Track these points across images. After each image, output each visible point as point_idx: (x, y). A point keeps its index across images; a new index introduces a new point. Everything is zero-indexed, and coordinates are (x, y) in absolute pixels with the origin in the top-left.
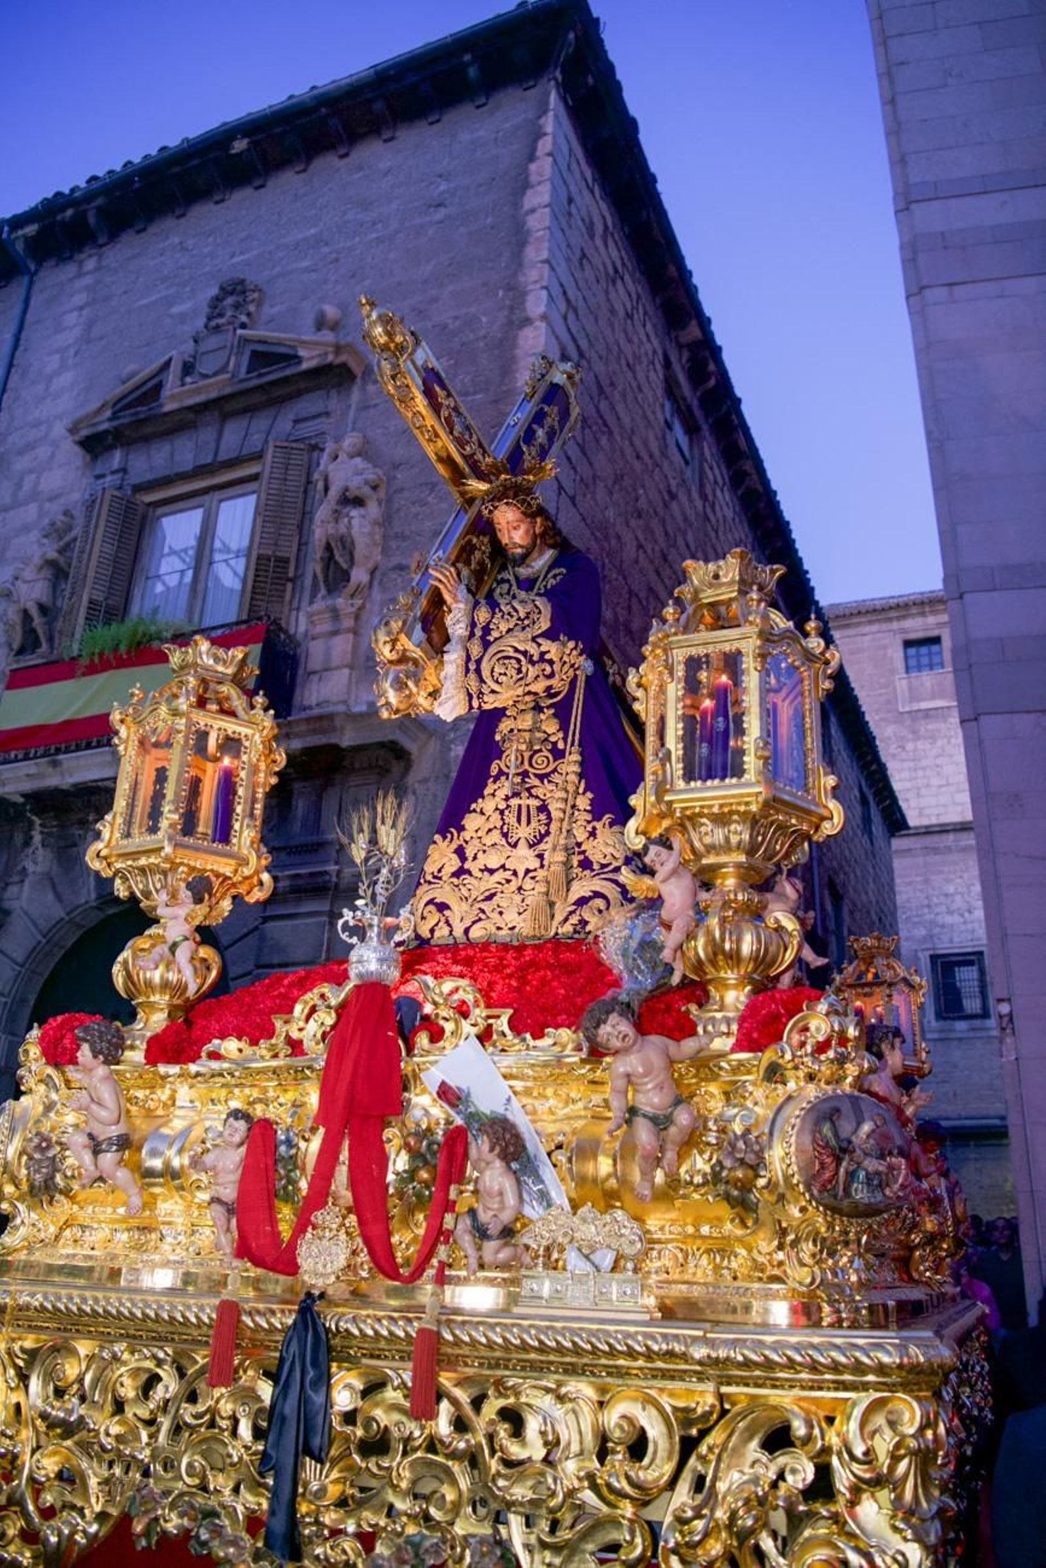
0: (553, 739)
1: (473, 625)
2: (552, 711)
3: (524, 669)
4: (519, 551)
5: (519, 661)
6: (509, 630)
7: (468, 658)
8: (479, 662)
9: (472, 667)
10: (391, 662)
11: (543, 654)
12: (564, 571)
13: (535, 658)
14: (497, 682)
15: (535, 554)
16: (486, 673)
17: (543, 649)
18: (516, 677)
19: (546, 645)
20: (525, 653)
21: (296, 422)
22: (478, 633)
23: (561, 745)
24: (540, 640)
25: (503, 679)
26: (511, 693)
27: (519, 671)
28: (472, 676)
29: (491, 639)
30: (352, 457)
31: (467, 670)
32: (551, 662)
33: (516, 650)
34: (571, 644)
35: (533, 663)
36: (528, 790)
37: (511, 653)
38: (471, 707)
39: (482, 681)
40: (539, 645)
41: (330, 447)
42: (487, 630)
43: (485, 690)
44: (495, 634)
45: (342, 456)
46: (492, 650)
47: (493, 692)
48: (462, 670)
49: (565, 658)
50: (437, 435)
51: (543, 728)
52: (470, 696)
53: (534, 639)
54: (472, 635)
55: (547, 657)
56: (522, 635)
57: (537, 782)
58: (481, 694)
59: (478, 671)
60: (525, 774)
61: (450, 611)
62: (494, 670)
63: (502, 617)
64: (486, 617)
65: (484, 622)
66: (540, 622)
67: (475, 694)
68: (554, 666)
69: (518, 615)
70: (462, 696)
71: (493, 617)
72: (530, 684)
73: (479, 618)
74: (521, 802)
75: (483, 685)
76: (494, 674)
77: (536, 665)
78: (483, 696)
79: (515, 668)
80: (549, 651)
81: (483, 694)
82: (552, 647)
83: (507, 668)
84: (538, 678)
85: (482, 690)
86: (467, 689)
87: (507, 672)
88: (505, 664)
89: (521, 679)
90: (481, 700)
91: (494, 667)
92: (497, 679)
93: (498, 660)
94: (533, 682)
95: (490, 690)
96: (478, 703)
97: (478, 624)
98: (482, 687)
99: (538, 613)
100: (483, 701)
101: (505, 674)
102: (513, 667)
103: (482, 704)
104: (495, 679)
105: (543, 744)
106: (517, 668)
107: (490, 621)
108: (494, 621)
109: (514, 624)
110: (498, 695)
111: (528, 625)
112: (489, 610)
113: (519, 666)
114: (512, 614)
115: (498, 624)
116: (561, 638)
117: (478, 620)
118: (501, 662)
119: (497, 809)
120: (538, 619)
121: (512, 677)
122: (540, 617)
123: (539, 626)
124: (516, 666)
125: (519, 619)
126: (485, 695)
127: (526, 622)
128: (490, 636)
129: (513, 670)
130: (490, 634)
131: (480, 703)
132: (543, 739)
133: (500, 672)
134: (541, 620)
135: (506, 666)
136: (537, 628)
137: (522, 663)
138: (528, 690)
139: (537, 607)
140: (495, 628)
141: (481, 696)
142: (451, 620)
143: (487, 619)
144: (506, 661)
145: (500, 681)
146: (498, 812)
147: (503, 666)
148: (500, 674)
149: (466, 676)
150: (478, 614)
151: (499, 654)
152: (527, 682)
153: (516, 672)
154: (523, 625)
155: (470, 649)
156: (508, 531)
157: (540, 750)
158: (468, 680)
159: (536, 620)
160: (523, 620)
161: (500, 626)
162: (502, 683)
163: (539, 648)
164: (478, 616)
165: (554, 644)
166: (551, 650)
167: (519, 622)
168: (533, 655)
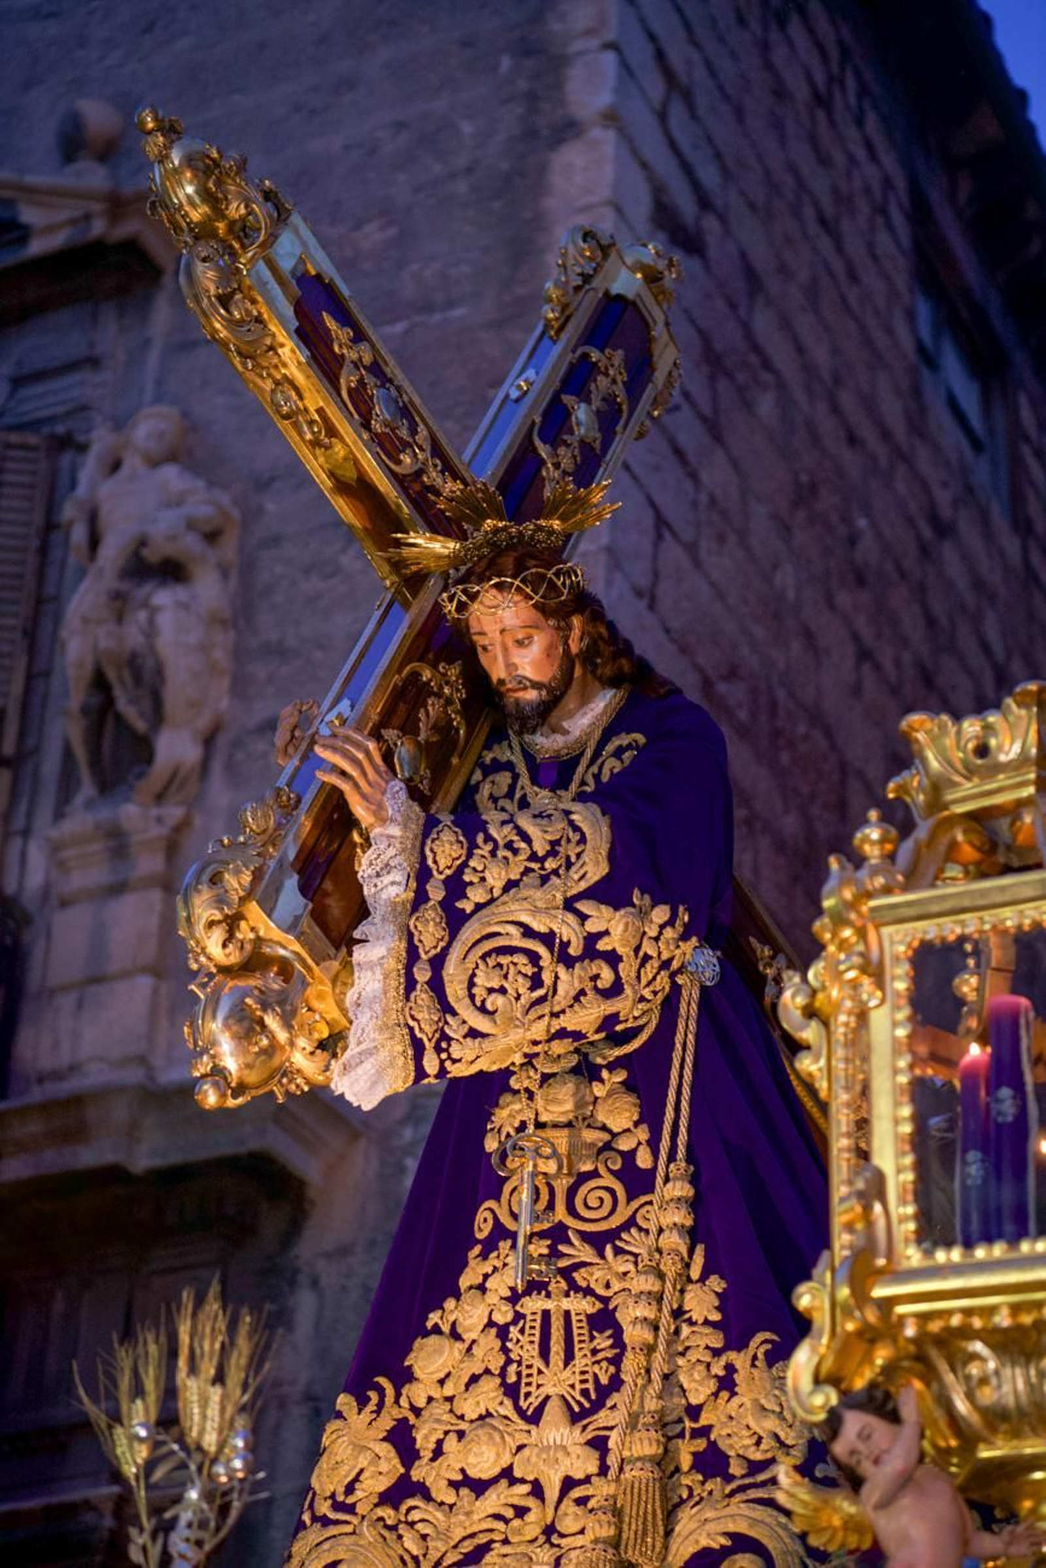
0: (625, 1145)
1: (423, 874)
2: (621, 1076)
3: (547, 978)
4: (531, 695)
5: (534, 958)
6: (510, 885)
7: (412, 954)
8: (438, 963)
9: (422, 975)
10: (225, 970)
11: (592, 939)
12: (641, 738)
13: (573, 951)
14: (483, 1009)
15: (570, 701)
16: (455, 990)
17: (592, 926)
18: (528, 997)
19: (600, 917)
20: (548, 939)
21: (18, 382)
22: (436, 893)
23: (644, 1160)
24: (583, 906)
25: (495, 1002)
26: (517, 1035)
27: (536, 982)
28: (422, 996)
29: (468, 907)
30: (155, 463)
31: (410, 984)
32: (613, 959)
33: (528, 932)
34: (661, 914)
35: (568, 961)
36: (566, 1273)
37: (518, 941)
38: (421, 1073)
39: (447, 1009)
40: (583, 918)
41: (101, 440)
42: (456, 886)
43: (454, 1030)
44: (476, 895)
45: (132, 463)
46: (469, 933)
47: (473, 1033)
48: (397, 983)
49: (648, 948)
51: (601, 1117)
52: (418, 1048)
53: (569, 905)
54: (421, 897)
55: (602, 945)
56: (539, 896)
57: (585, 1253)
58: (443, 1040)
59: (437, 986)
60: (558, 1234)
61: (367, 843)
62: (476, 980)
63: (493, 853)
64: (455, 855)
65: (449, 868)
66: (584, 863)
67: (430, 1040)
68: (621, 966)
69: (531, 848)
70: (399, 1047)
71: (470, 855)
72: (563, 1011)
73: (438, 858)
74: (549, 1305)
75: (449, 1018)
76: (475, 991)
77: (577, 965)
78: (449, 1045)
79: (525, 976)
80: (606, 933)
81: (449, 1039)
82: (613, 922)
83: (506, 977)
84: (582, 998)
85: (447, 1030)
86: (411, 1029)
87: (507, 985)
88: (500, 966)
89: (541, 1000)
90: (444, 1056)
91: (474, 975)
92: (483, 1002)
93: (484, 957)
94: (571, 1006)
95: (466, 1029)
96: (437, 1062)
97: (435, 873)
98: (446, 1023)
99: (578, 843)
100: (449, 1057)
101: (502, 991)
102: (520, 972)
103: (448, 1064)
104: (478, 1004)
105: (600, 1157)
106: (530, 974)
107: (465, 865)
108: (472, 863)
109: (522, 869)
110: (486, 1041)
111: (555, 872)
112: (461, 838)
113: (536, 970)
114: (516, 845)
115: (483, 871)
116: (635, 900)
117: (435, 862)
118: (491, 961)
119: (491, 1324)
120: (578, 856)
121: (518, 998)
122: (583, 851)
123: (582, 872)
124: (529, 970)
125: (533, 857)
126: (453, 1043)
127: (550, 864)
128: (465, 901)
129: (520, 979)
130: (465, 896)
131: (442, 1062)
132: (601, 1144)
133: (489, 985)
134: (585, 857)
135: (504, 972)
136: (576, 877)
137: (542, 963)
138: (558, 1027)
139: (576, 829)
140: (476, 880)
141: (444, 1045)
142: (371, 864)
143: (457, 859)
144: (504, 960)
145: (489, 1007)
146: (494, 1331)
147: (497, 971)
148: (491, 991)
149: (408, 999)
150: (435, 848)
151: (485, 942)
152: (557, 1009)
153: (528, 984)
154: (543, 873)
155: (416, 933)
156: (505, 650)
157: (595, 1174)
158: (411, 1008)
159: (573, 859)
160: (542, 860)
161: (487, 874)
162: (495, 1011)
163: (583, 925)
164: (435, 854)
165: (618, 914)
166: (611, 930)
167: (533, 865)
168: (569, 942)
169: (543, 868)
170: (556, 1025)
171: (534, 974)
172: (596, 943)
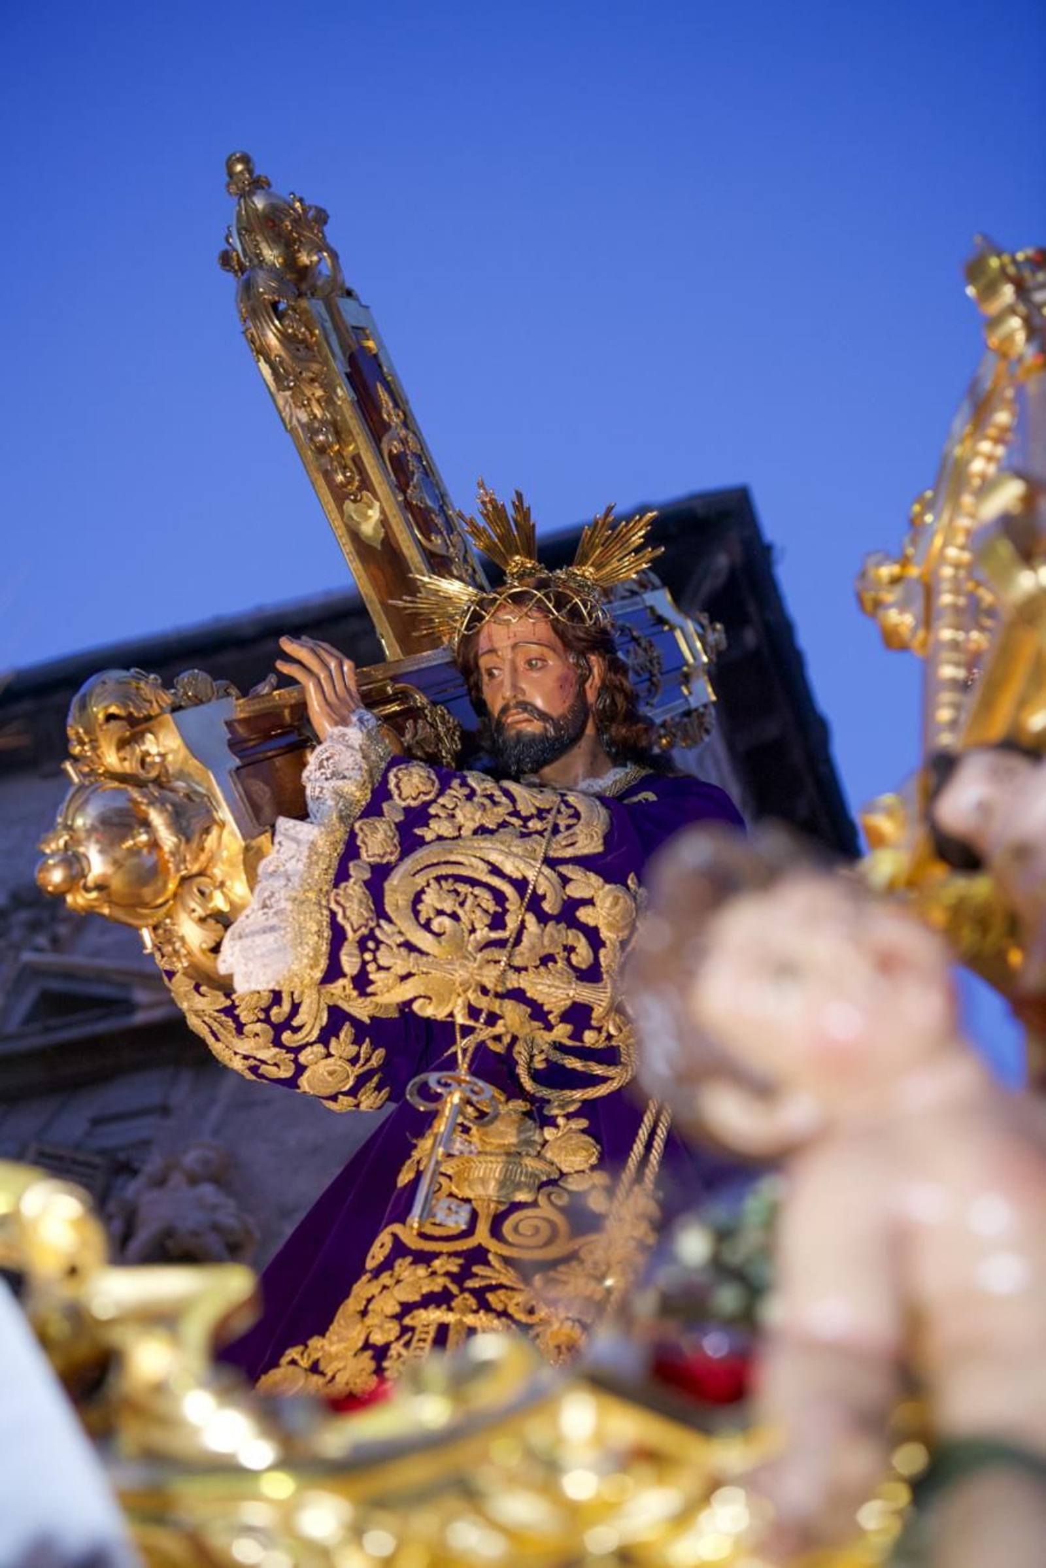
0: (575, 1185)
1: (381, 793)
2: (581, 1124)
3: (512, 922)
5: (501, 898)
6: (483, 829)
7: (351, 851)
8: (381, 871)
9: (359, 873)
11: (571, 904)
13: (548, 907)
14: (427, 926)
16: (396, 900)
17: (576, 891)
18: (483, 934)
19: (584, 884)
20: (520, 885)
22: (393, 814)
23: (594, 1201)
24: (569, 870)
25: (444, 924)
27: (497, 922)
28: (354, 889)
29: (429, 836)
31: (342, 876)
32: (593, 937)
33: (496, 871)
36: (480, 1295)
37: (482, 876)
39: (380, 912)
40: (565, 880)
42: (418, 816)
43: (385, 932)
44: (441, 828)
46: (427, 855)
47: (410, 947)
48: (326, 870)
50: (366, 484)
52: (338, 936)
53: (551, 862)
54: (373, 810)
55: (584, 915)
56: (518, 847)
57: (507, 1277)
58: (370, 939)
59: (374, 887)
60: (479, 1255)
61: (320, 746)
62: (424, 897)
63: (470, 797)
64: (423, 789)
65: (414, 799)
66: (574, 834)
67: (355, 931)
68: (602, 952)
69: (514, 807)
70: (315, 927)
71: (441, 793)
72: (526, 969)
73: (401, 785)
74: (450, 1318)
75: (383, 922)
76: (419, 907)
77: (551, 924)
78: (377, 948)
79: (486, 911)
80: (590, 902)
81: (378, 943)
82: (601, 893)
83: (462, 904)
84: (550, 964)
85: (378, 933)
86: (333, 914)
87: (460, 912)
88: (458, 893)
89: (500, 944)
90: (368, 956)
91: (422, 891)
92: (429, 920)
93: (438, 879)
94: (537, 967)
95: (400, 939)
96: (357, 961)
97: (396, 797)
98: (379, 926)
99: (570, 817)
100: (375, 960)
101: (455, 916)
102: (479, 905)
103: (371, 967)
104: (423, 922)
105: (542, 1191)
106: (491, 911)
107: (434, 801)
108: (441, 801)
109: (500, 821)
110: (424, 959)
111: (540, 833)
112: (434, 777)
113: (499, 910)
114: (497, 799)
115: (453, 809)
116: (629, 882)
117: (398, 786)
118: (446, 885)
119: (367, 1346)
120: (569, 827)
121: (473, 931)
122: (574, 825)
123: (570, 841)
124: (492, 907)
125: (515, 813)
126: (382, 947)
127: (534, 825)
128: (426, 829)
129: (479, 912)
130: (427, 825)
131: (364, 963)
132: (544, 1178)
133: (439, 907)
134: (577, 829)
135: (461, 899)
136: (564, 843)
137: (508, 905)
138: (516, 985)
139: (568, 805)
140: (443, 815)
141: (371, 945)
142: (321, 766)
143: (426, 794)
144: (463, 888)
145: (435, 926)
146: (369, 1353)
147: (453, 896)
148: (440, 913)
149: (336, 886)
150: (400, 775)
151: (444, 866)
152: (517, 962)
153: (487, 920)
154: (524, 830)
155: (361, 835)
156: (515, 670)
157: (534, 1204)
158: (337, 894)
159: (562, 828)
160: (526, 819)
161: (458, 812)
162: (444, 933)
163: (564, 887)
164: (399, 780)
165: (608, 887)
166: (597, 901)
167: (513, 820)
168: (544, 897)
169: (525, 826)
170: (514, 981)
171: (496, 913)
172: (577, 909)
